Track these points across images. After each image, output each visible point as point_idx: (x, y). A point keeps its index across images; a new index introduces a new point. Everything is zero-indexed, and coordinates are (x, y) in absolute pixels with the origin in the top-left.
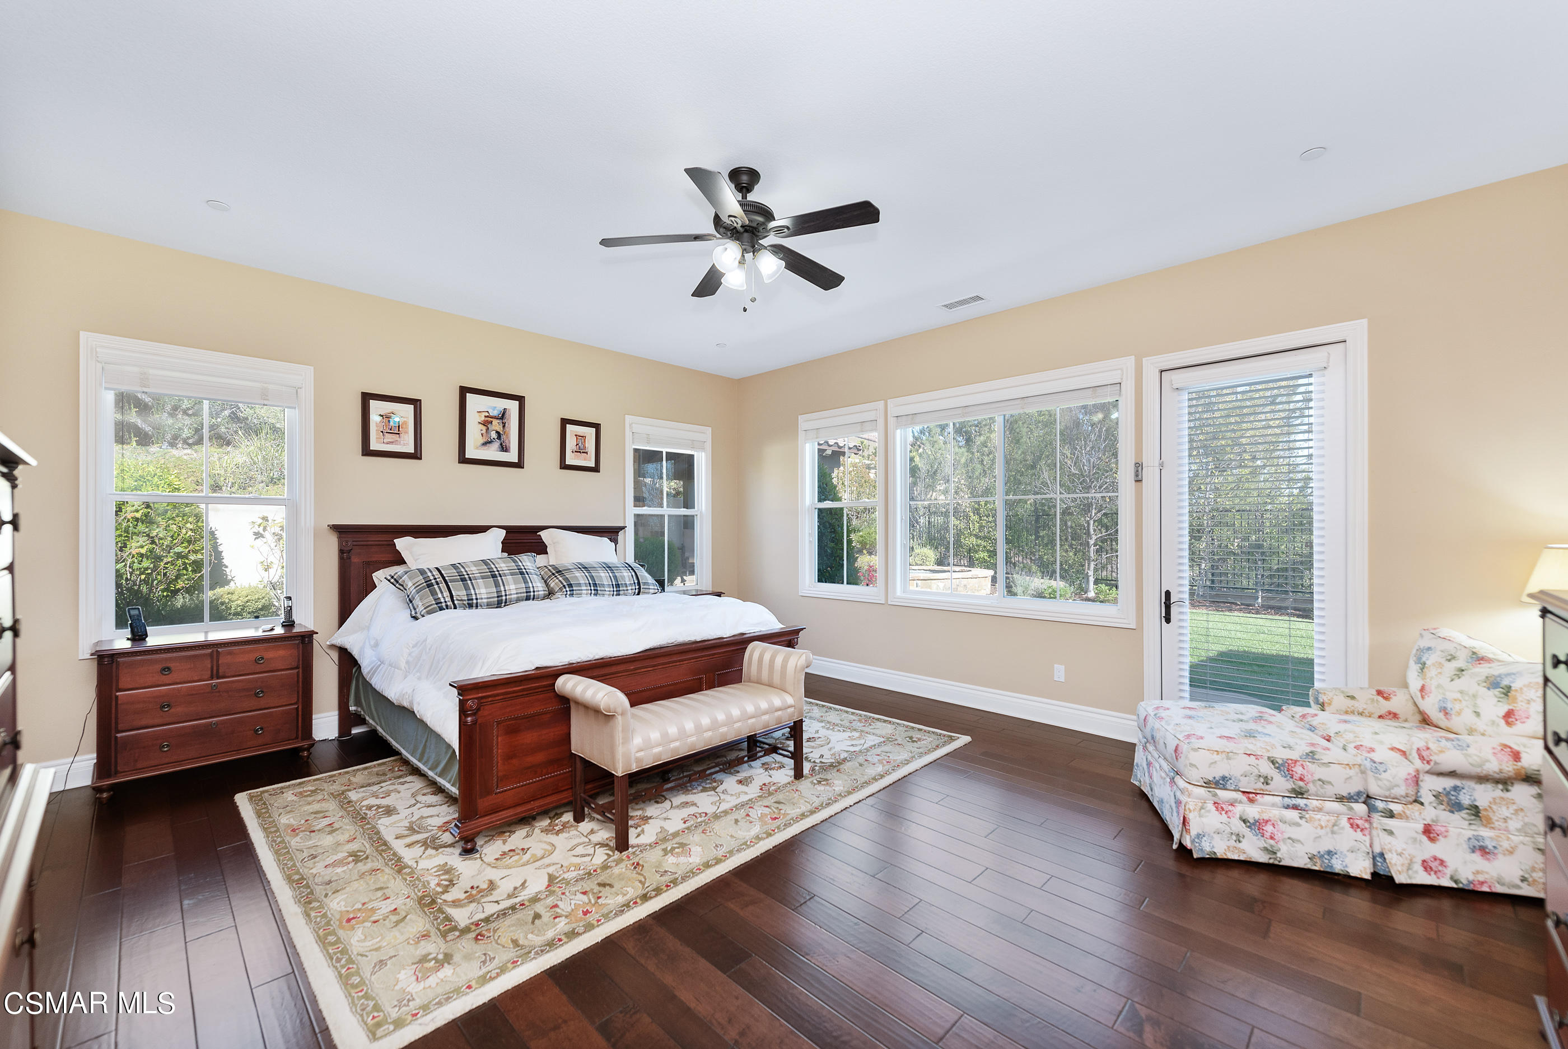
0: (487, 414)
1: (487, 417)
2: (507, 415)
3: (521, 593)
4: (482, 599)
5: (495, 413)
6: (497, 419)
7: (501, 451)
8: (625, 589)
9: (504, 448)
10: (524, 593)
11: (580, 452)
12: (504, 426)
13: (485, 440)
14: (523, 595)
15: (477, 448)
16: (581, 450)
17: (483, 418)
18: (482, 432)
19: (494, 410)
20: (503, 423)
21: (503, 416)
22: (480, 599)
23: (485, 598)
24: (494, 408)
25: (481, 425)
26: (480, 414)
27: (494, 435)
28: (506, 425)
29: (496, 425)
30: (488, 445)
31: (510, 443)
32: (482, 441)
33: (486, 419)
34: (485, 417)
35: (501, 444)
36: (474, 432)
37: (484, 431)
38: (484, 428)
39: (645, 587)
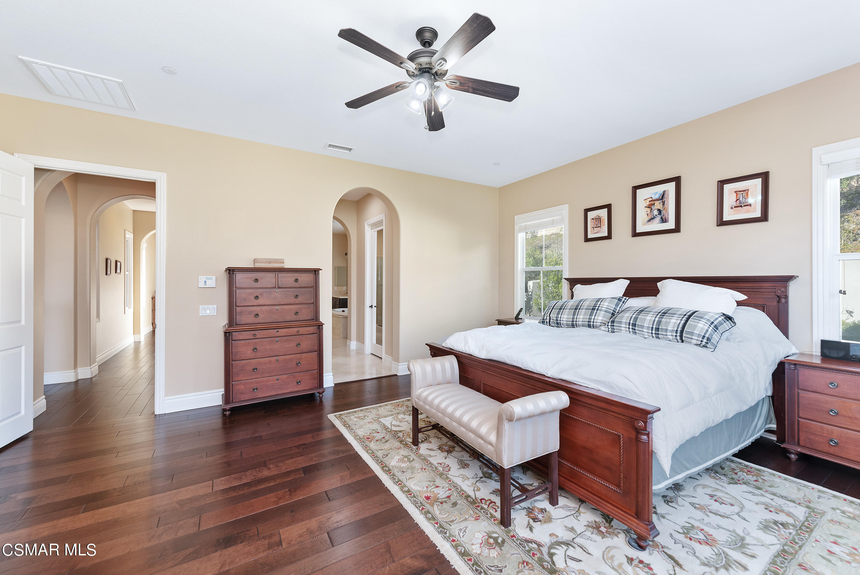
0: (651, 199)
1: (652, 201)
2: (666, 196)
3: (585, 321)
4: (563, 321)
5: (657, 197)
6: (658, 200)
7: (662, 223)
8: (664, 333)
9: (664, 220)
10: (586, 322)
11: (741, 206)
12: (663, 204)
13: (649, 218)
14: (586, 323)
15: (644, 225)
16: (740, 205)
17: (648, 203)
18: (648, 213)
19: (656, 195)
20: (663, 202)
21: (662, 197)
22: (562, 320)
23: (565, 321)
24: (656, 193)
25: (646, 208)
26: (646, 201)
27: (656, 212)
28: (665, 203)
29: (658, 205)
30: (652, 221)
31: (668, 215)
32: (647, 218)
33: (650, 203)
34: (650, 201)
35: (662, 218)
36: (642, 213)
37: (649, 211)
38: (649, 210)
39: (687, 336)
